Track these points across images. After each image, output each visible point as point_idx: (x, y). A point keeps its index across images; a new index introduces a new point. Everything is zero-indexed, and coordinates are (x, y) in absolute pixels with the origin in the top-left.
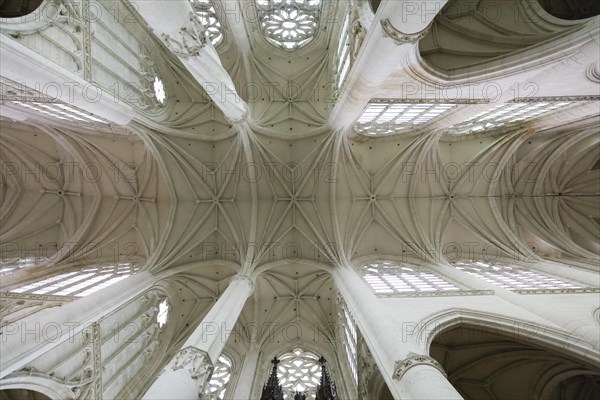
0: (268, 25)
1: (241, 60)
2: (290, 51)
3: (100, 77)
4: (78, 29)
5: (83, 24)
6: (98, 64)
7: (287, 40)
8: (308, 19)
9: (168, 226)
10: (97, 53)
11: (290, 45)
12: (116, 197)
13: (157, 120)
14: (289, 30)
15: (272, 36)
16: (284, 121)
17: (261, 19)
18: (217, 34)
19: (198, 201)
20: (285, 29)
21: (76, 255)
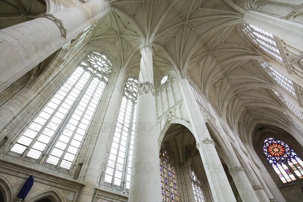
0: (108, 70)
1: (127, 67)
2: (106, 55)
3: (178, 98)
4: (171, 112)
5: (168, 112)
6: (175, 101)
7: (104, 60)
8: (91, 60)
9: (213, 31)
10: (172, 103)
11: (104, 57)
12: (215, 59)
13: (175, 72)
14: (101, 62)
15: (110, 65)
16: (129, 29)
17: (110, 74)
18: (130, 81)
19: (193, 29)
20: (103, 64)
21: (251, 52)
